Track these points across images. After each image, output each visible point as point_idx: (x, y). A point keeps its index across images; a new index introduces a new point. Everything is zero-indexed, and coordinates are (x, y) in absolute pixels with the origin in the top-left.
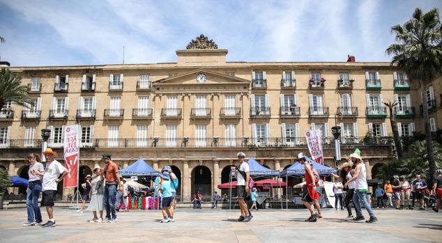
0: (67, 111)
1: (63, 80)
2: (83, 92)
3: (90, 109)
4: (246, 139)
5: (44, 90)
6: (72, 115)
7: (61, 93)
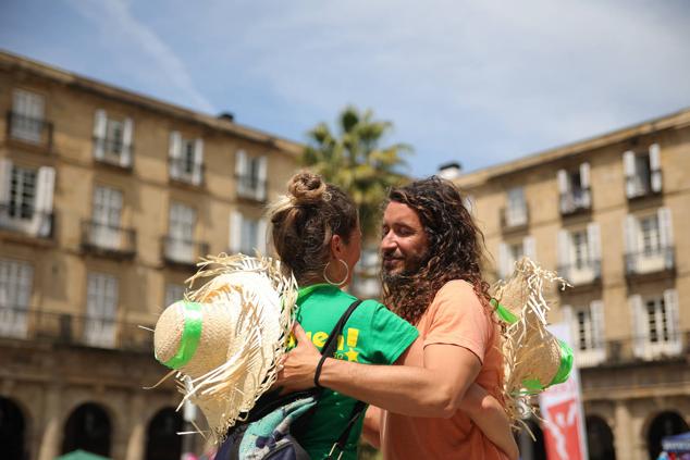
0: (599, 263)
1: (576, 180)
2: (634, 203)
3: (659, 247)
5: (537, 216)
6: (613, 271)
7: (576, 217)
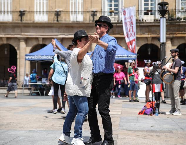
4: (94, 12)
